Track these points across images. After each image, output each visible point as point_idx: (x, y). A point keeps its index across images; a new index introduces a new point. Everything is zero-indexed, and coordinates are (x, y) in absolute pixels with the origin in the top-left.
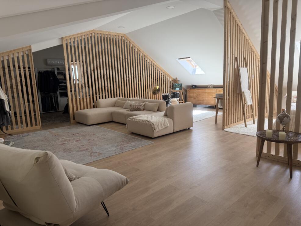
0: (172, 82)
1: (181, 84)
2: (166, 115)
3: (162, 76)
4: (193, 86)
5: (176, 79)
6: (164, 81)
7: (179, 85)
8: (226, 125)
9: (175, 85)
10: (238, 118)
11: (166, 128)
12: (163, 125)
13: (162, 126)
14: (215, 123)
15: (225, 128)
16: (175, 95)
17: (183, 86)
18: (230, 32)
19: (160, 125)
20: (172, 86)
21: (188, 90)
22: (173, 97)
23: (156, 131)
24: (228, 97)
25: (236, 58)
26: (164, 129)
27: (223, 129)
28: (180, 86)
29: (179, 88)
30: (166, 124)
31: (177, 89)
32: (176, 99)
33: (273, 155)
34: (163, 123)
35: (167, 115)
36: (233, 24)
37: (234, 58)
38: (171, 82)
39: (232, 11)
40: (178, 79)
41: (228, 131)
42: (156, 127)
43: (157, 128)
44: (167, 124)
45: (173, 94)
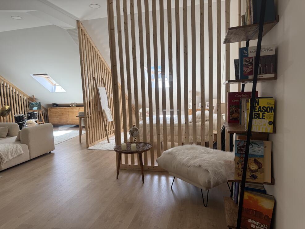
0: (28, 101)
1: (40, 103)
2: (18, 140)
3: (12, 93)
4: (54, 104)
5: (33, 97)
6: (17, 99)
7: (36, 104)
8: (90, 143)
9: (32, 103)
10: (101, 135)
11: (19, 156)
12: (14, 153)
13: (13, 155)
14: (79, 142)
15: (89, 146)
16: (31, 116)
17: (41, 104)
18: (86, 53)
19: (10, 153)
20: (28, 104)
21: (48, 109)
22: (29, 118)
23: (5, 162)
24: (90, 115)
25: (94, 78)
26: (16, 157)
27: (87, 148)
28: (38, 105)
29: (37, 107)
30: (19, 151)
31: (35, 108)
32: (33, 121)
33: (130, 165)
34: (14, 150)
35: (20, 141)
36: (88, 45)
37: (92, 78)
38: (26, 100)
39: (86, 33)
40: (35, 97)
41: (92, 149)
42: (4, 157)
43: (6, 159)
44: (21, 151)
45: (29, 115)
